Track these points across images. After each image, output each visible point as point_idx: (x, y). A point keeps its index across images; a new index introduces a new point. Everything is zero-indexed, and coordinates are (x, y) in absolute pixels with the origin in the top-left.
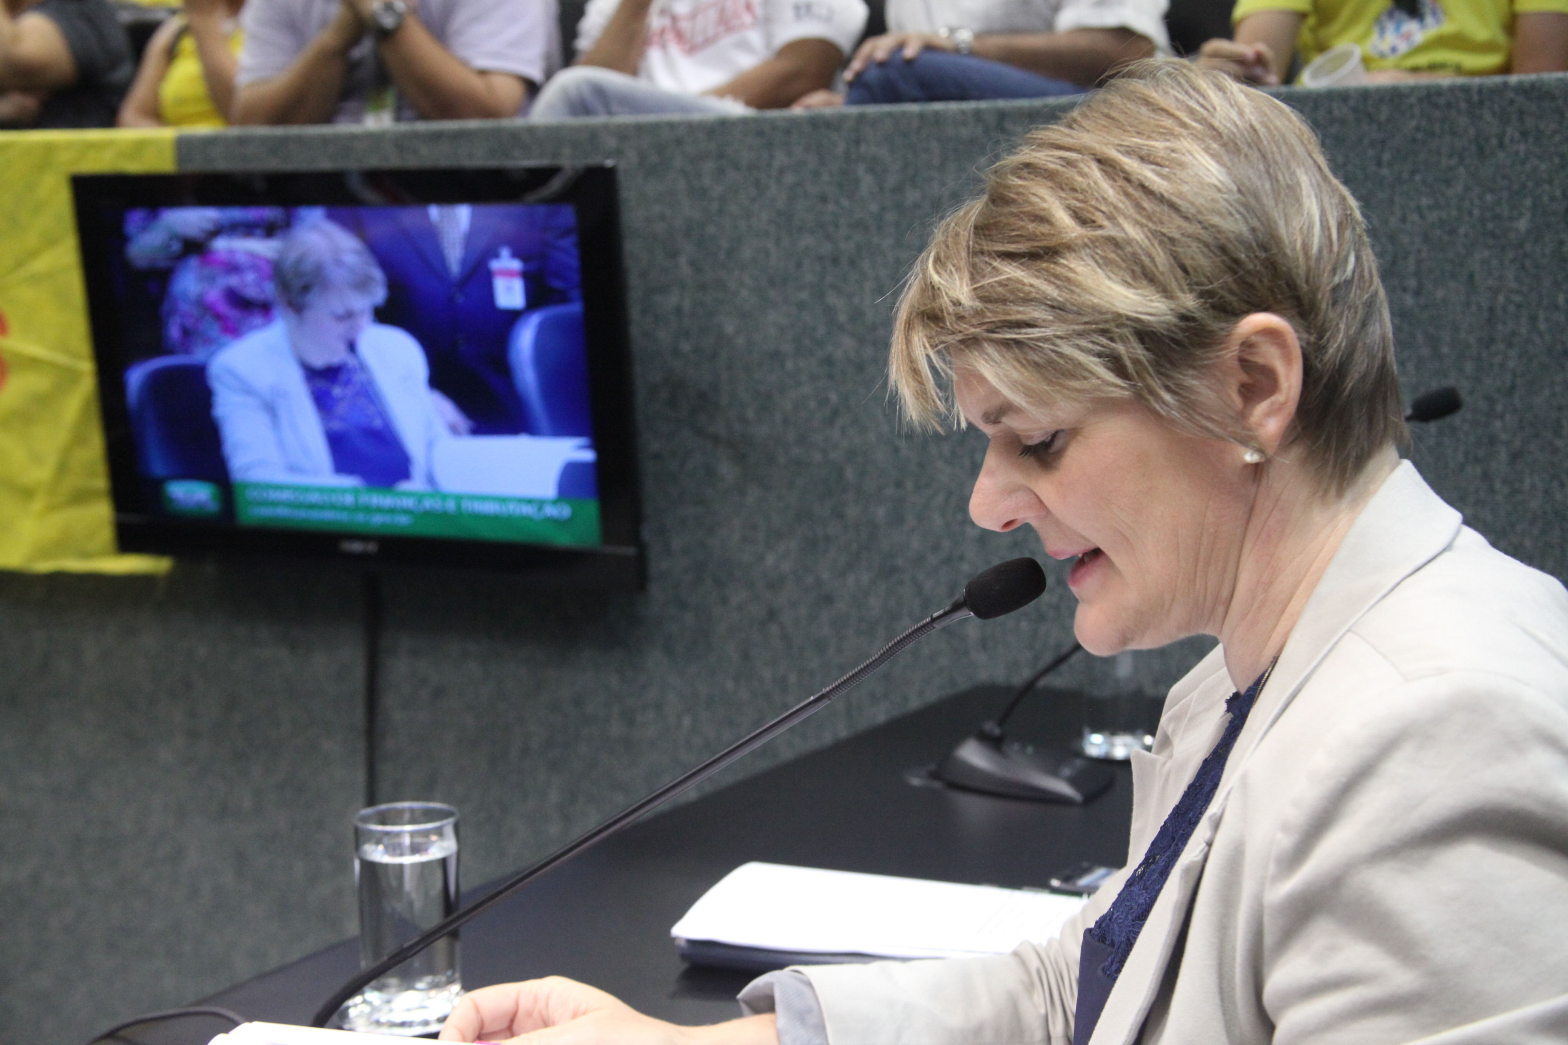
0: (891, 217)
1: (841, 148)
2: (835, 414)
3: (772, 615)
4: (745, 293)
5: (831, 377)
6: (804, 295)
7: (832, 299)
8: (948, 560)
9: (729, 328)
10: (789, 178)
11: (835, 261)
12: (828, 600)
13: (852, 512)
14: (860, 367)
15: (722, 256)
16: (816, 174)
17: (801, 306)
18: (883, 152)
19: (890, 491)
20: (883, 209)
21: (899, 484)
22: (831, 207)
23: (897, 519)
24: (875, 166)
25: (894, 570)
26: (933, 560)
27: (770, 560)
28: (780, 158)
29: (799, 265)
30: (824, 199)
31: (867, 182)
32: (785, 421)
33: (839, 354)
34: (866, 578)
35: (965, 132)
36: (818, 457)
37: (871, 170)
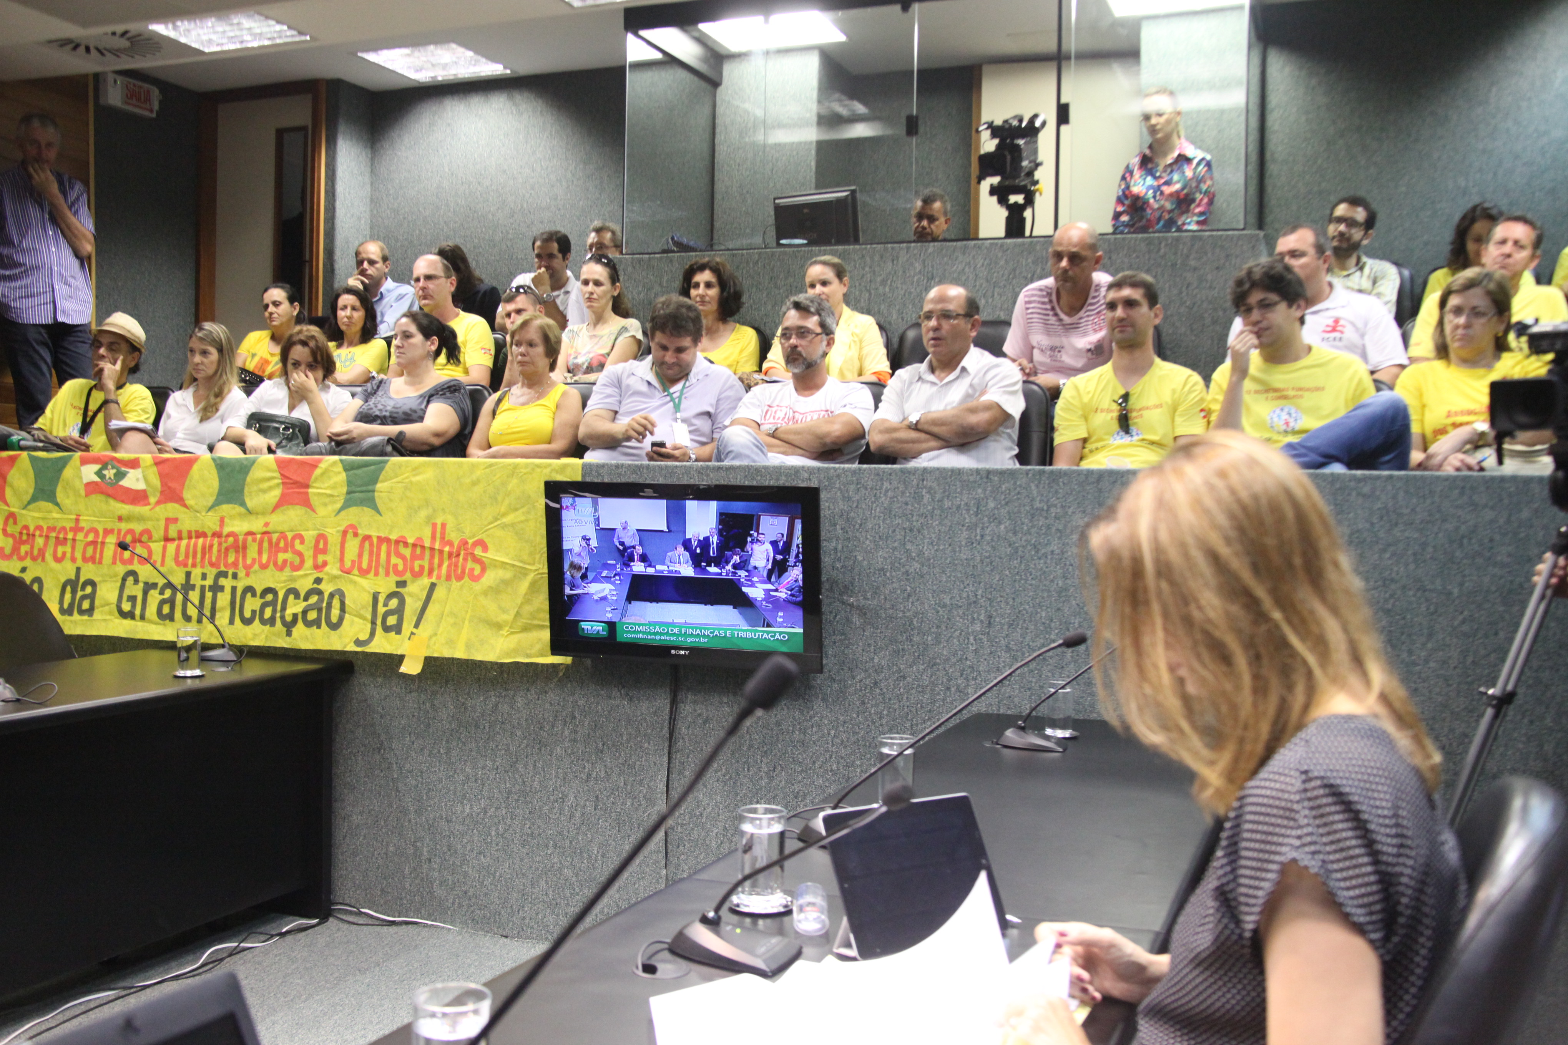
0: (937, 512)
1: (915, 482)
2: (909, 596)
3: (876, 683)
4: (868, 542)
5: (907, 580)
6: (896, 544)
7: (909, 546)
8: (961, 660)
9: (860, 558)
10: (890, 494)
11: (911, 530)
12: (904, 677)
13: (916, 639)
14: (922, 576)
15: (857, 526)
16: (903, 493)
17: (894, 549)
18: (935, 485)
19: (934, 630)
20: (934, 509)
21: (938, 627)
22: (910, 507)
23: (938, 642)
24: (930, 490)
25: (935, 664)
26: (954, 660)
27: (876, 660)
28: (886, 485)
29: (894, 531)
30: (907, 504)
31: (927, 498)
32: (885, 599)
33: (912, 570)
34: (922, 667)
35: (972, 479)
36: (900, 615)
37: (929, 492)
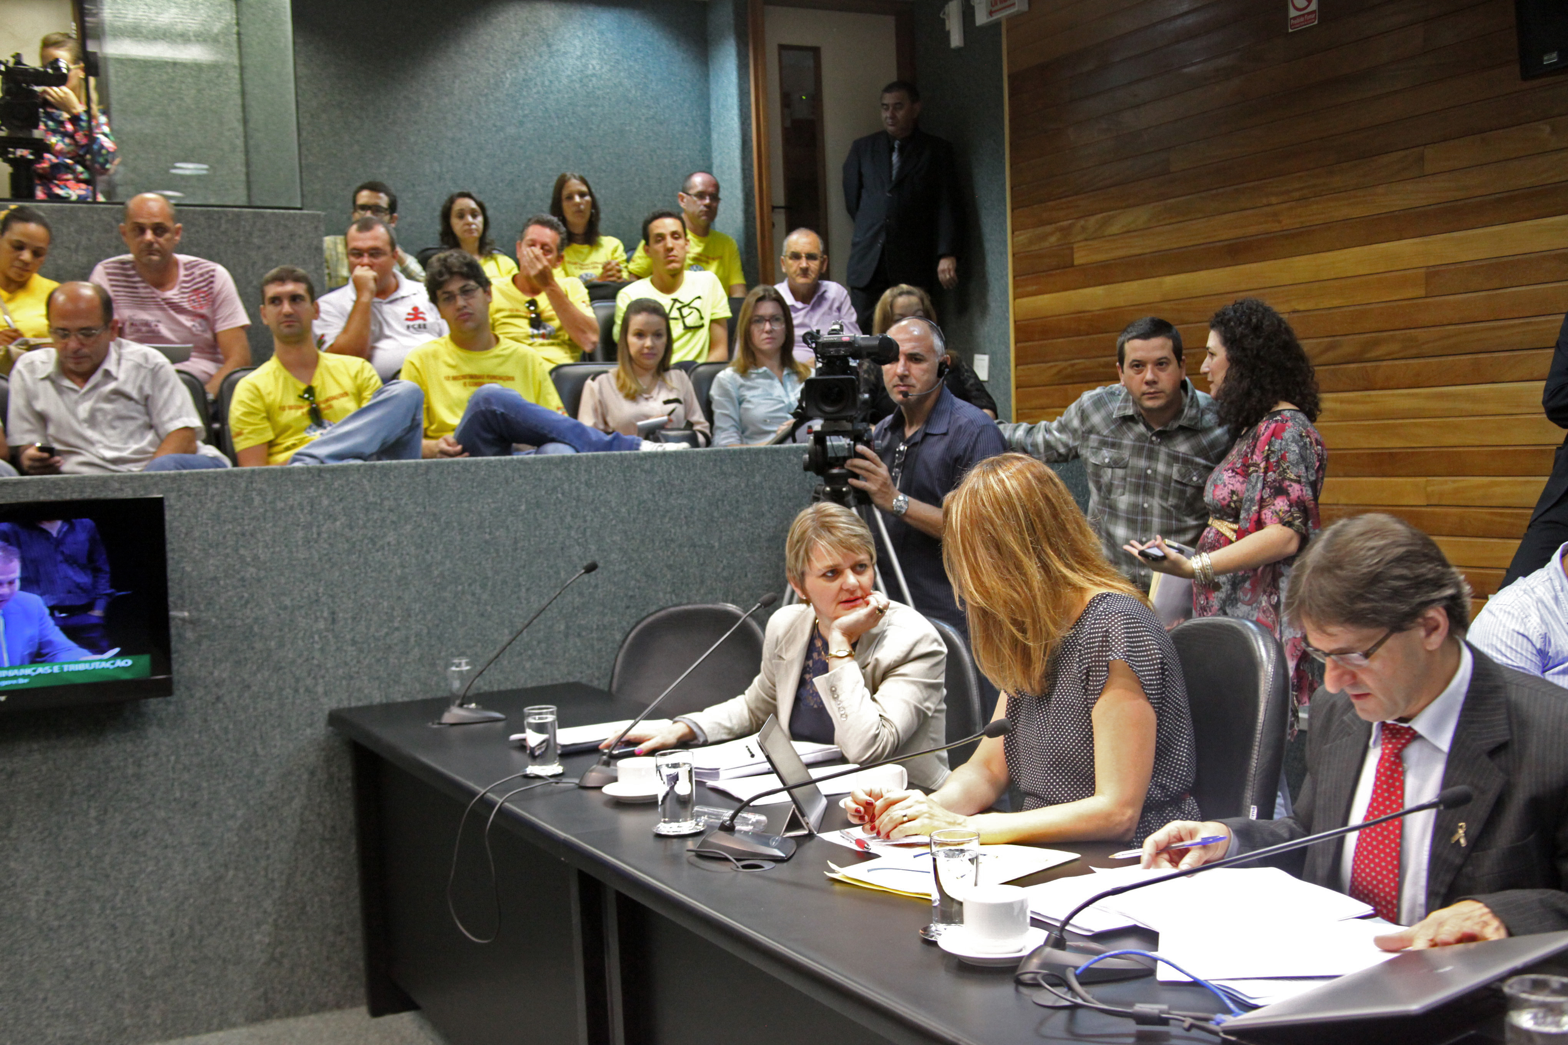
0: (270, 514)
1: (243, 485)
2: (247, 602)
3: (218, 699)
4: (196, 552)
5: (244, 586)
6: (228, 551)
7: (242, 551)
8: (307, 660)
9: (188, 569)
10: (217, 499)
11: (243, 535)
12: (249, 687)
13: (259, 645)
14: (259, 581)
15: (183, 536)
16: (231, 497)
17: (227, 556)
18: (264, 486)
19: (277, 634)
20: (266, 511)
21: (281, 630)
22: (239, 511)
23: (281, 645)
24: (260, 492)
25: (281, 668)
26: (300, 661)
27: (216, 673)
28: (212, 490)
29: (224, 537)
30: (236, 508)
31: (257, 500)
32: (221, 608)
33: (248, 575)
34: (267, 674)
35: (303, 478)
36: (239, 623)
37: (259, 494)
